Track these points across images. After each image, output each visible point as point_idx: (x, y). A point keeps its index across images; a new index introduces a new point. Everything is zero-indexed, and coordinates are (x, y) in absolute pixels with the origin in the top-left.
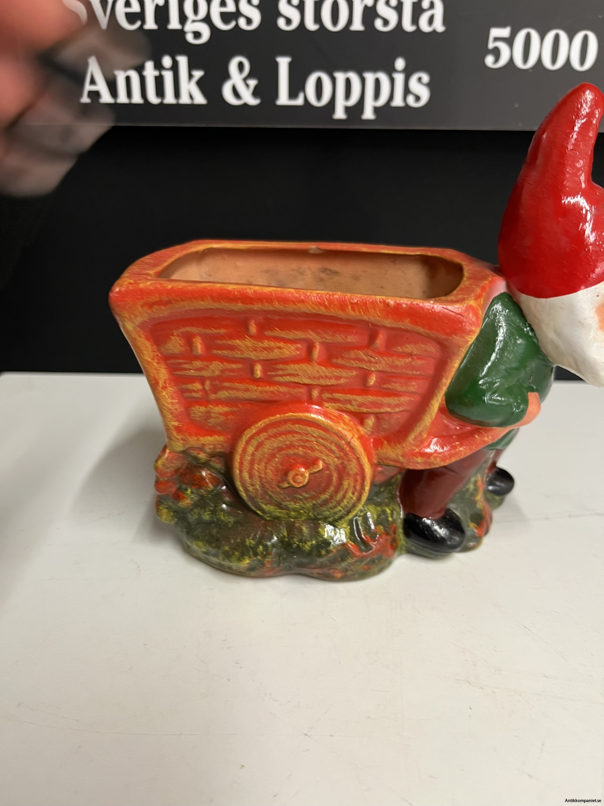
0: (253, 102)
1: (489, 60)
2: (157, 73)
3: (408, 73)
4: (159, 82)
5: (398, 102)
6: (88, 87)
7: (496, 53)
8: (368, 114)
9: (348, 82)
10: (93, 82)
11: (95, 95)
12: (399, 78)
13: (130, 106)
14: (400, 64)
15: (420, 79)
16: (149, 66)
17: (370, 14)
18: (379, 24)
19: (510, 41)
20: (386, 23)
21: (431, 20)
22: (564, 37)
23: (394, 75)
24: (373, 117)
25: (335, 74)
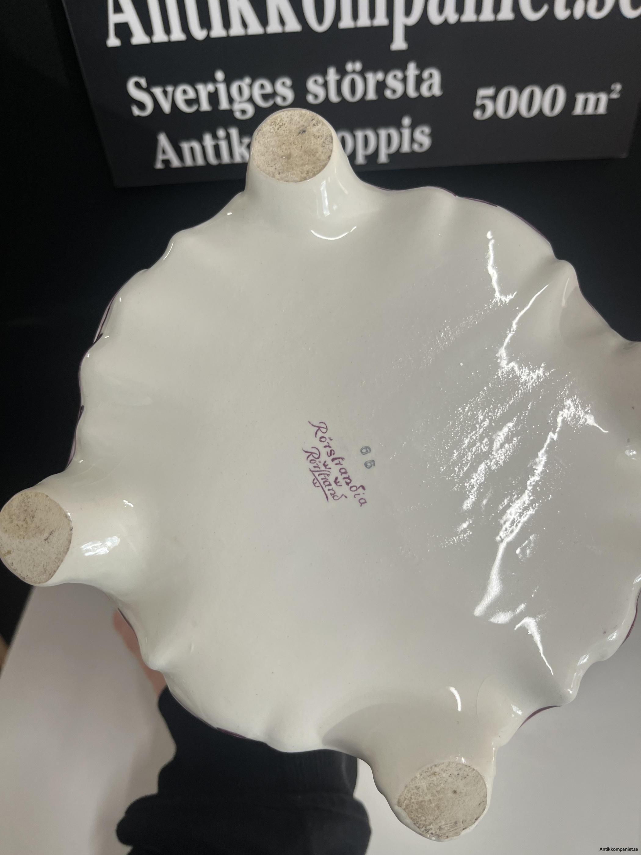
1: (477, 114)
2: (214, 143)
3: (413, 127)
4: (217, 148)
5: (406, 148)
6: (160, 157)
7: (483, 108)
8: (383, 158)
9: (366, 138)
10: (164, 152)
11: (167, 162)
12: (406, 133)
13: (195, 169)
14: (406, 121)
15: (422, 131)
16: (208, 137)
17: (381, 86)
18: (388, 94)
19: (494, 98)
20: (394, 91)
21: (430, 87)
22: (537, 91)
23: (403, 130)
24: (387, 161)
25: (355, 133)
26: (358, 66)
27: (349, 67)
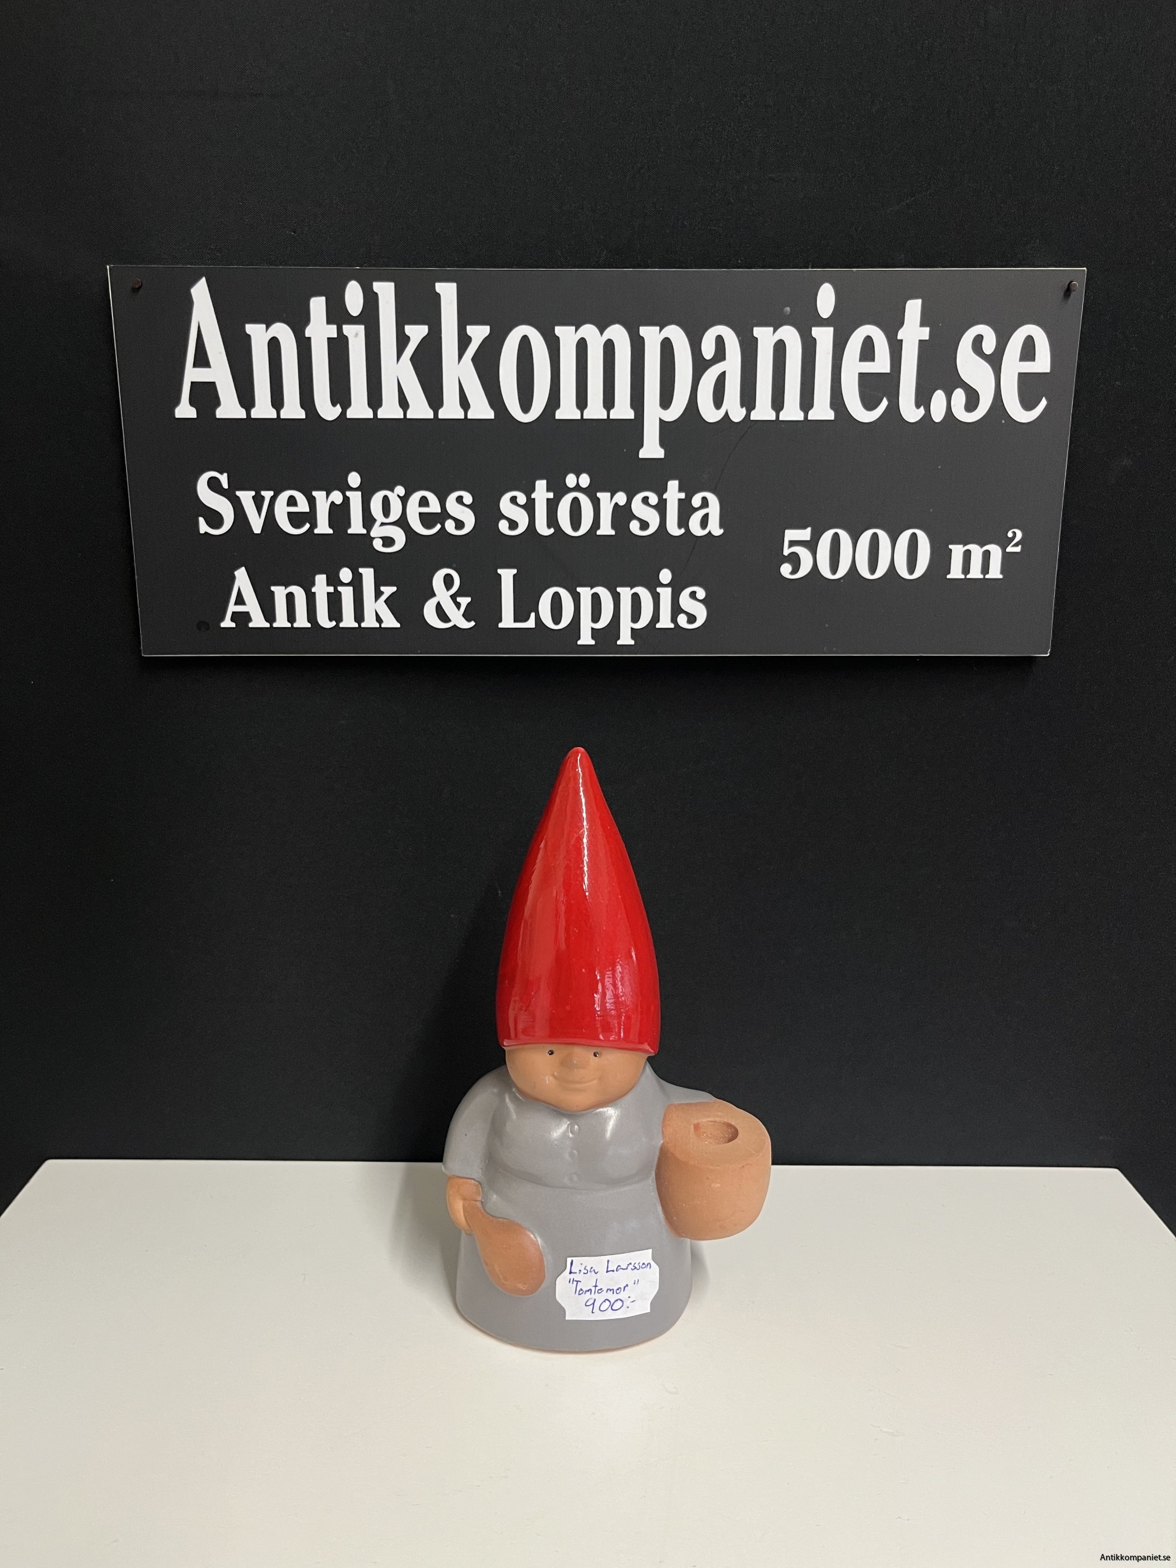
0: (466, 625)
1: (786, 570)
2: (331, 589)
3: (677, 587)
5: (665, 622)
6: (232, 608)
7: (795, 561)
8: (625, 639)
9: (596, 599)
10: (240, 600)
11: (242, 618)
12: (665, 594)
13: (293, 632)
14: (665, 576)
15: (693, 595)
16: (321, 579)
17: (622, 515)
18: (634, 527)
19: (812, 545)
20: (644, 525)
21: (704, 522)
22: (883, 537)
23: (659, 590)
24: (632, 642)
25: (579, 589)
26: (585, 480)
27: (571, 480)
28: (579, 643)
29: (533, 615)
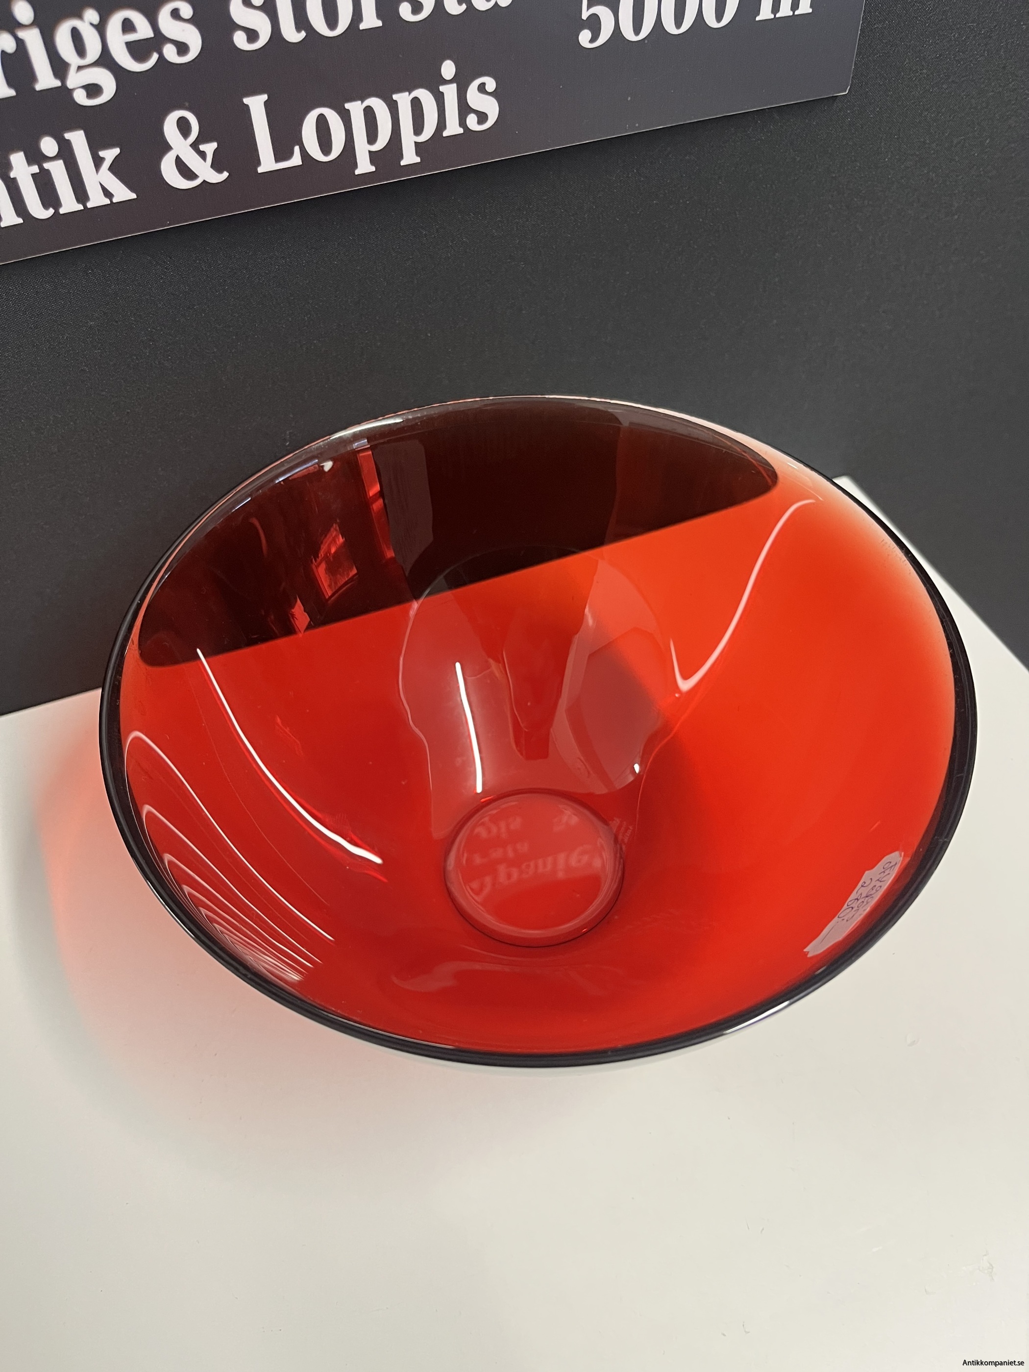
0: (218, 178)
1: (586, 38)
2: (34, 169)
3: (462, 80)
5: (453, 128)
7: (594, 24)
8: (410, 157)
9: (369, 114)
12: (450, 92)
14: (448, 68)
15: (482, 88)
16: (17, 159)
18: (405, 11)
20: (417, 4)
23: (442, 88)
24: (418, 160)
25: (347, 106)
28: (357, 172)
29: (297, 149)
